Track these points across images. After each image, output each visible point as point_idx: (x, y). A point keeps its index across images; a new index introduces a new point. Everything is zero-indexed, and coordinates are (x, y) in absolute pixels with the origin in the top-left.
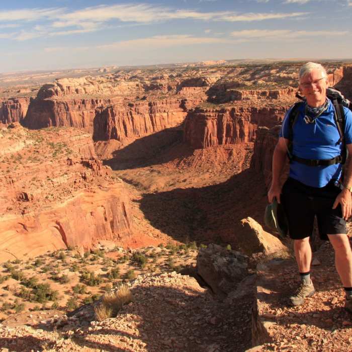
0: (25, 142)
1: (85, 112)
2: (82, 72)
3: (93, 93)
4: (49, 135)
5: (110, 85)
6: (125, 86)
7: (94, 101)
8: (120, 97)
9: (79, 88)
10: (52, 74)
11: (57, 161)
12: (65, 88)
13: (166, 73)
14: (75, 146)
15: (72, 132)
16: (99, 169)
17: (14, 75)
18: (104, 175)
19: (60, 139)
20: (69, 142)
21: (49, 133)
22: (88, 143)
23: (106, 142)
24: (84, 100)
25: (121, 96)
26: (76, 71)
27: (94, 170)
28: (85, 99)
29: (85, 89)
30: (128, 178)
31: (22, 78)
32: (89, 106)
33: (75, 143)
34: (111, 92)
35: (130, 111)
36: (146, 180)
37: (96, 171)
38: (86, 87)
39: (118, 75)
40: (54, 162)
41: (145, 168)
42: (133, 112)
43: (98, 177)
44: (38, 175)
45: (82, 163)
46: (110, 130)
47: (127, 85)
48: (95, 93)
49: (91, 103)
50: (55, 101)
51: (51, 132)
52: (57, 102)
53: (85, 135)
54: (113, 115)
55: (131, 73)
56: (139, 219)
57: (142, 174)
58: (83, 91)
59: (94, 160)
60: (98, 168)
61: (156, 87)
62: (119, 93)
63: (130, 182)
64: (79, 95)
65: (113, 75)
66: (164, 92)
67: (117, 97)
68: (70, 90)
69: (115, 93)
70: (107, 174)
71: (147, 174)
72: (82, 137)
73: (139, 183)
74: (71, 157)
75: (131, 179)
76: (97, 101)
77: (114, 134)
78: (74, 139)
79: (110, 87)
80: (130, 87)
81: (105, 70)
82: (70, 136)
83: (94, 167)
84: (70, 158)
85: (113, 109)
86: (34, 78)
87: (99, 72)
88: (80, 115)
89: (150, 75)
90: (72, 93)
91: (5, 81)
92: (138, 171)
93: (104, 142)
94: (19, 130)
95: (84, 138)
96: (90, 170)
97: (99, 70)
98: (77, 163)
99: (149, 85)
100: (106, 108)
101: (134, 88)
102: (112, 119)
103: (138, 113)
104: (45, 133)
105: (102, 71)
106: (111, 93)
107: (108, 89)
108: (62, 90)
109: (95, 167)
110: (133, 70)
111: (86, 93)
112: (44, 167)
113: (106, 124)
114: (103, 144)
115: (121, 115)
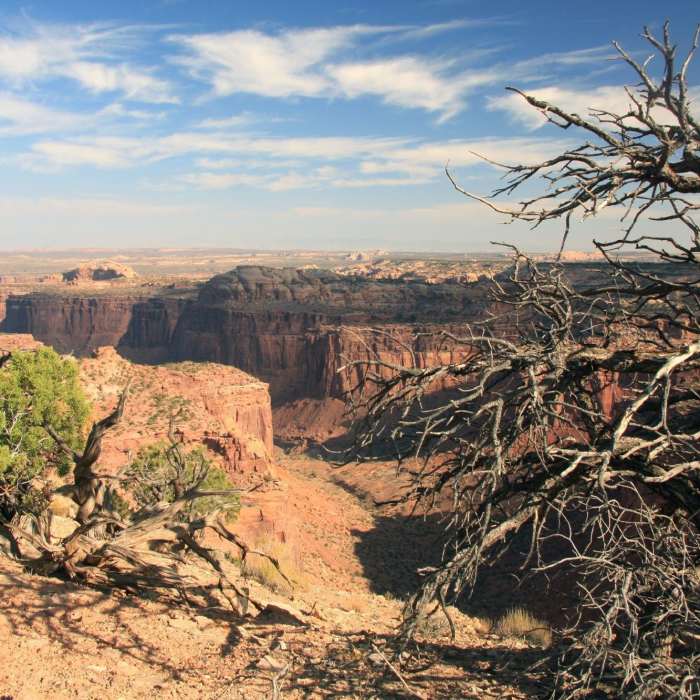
0: (100, 388)
1: (288, 338)
2: (315, 257)
3: (308, 301)
4: (175, 378)
5: (345, 288)
6: (377, 291)
7: (309, 316)
8: (363, 313)
9: (282, 288)
10: (254, 256)
11: (152, 433)
12: (253, 287)
13: (474, 271)
14: (228, 405)
15: (228, 376)
16: (240, 459)
17: (179, 254)
18: (248, 471)
19: (197, 388)
20: (216, 395)
21: (174, 375)
22: (258, 402)
23: (318, 403)
24: (288, 313)
25: (366, 310)
26: (302, 254)
27: (228, 459)
28: (291, 312)
29: (292, 291)
30: (349, 481)
31: (194, 261)
32: (296, 326)
33: (228, 399)
34: (348, 300)
35: (373, 342)
36: (384, 488)
37: (232, 462)
38: (295, 287)
39: (377, 267)
40: (145, 434)
41: (388, 463)
42: (380, 346)
43: (236, 474)
44: (107, 459)
45: (206, 441)
46: (330, 378)
47: (379, 288)
48: (312, 302)
49: (302, 320)
50: (230, 311)
51: (180, 372)
52: (233, 313)
53: (253, 385)
54: (338, 349)
55: (403, 265)
56: (334, 570)
57: (380, 475)
58: (289, 295)
59: (231, 439)
60: (237, 457)
61: (439, 298)
62: (362, 303)
63: (351, 489)
64: (280, 301)
65: (367, 267)
66: (454, 309)
67: (356, 313)
68: (263, 292)
69: (355, 304)
70: (256, 470)
71: (389, 476)
72: (247, 387)
73: (367, 493)
74: (185, 427)
75: (354, 483)
76: (313, 317)
77: (337, 386)
78: (227, 390)
79: (344, 292)
80: (386, 295)
81: (360, 257)
82: (222, 384)
83: (228, 453)
84: (181, 430)
85: (338, 337)
86: (217, 261)
87: (347, 258)
88: (278, 343)
89: (440, 272)
90: (267, 297)
91: (161, 263)
92: (373, 469)
93: (314, 401)
94: (103, 363)
95: (251, 390)
96: (220, 457)
97: (349, 256)
98: (194, 440)
99: (425, 294)
100: (324, 333)
101: (396, 297)
102: (335, 358)
103: (390, 348)
104: (167, 373)
105: (354, 257)
106: (346, 303)
107: (340, 295)
108: (247, 290)
109: (231, 453)
110: (408, 260)
111: (294, 299)
112: (121, 443)
113: (323, 365)
114: (311, 407)
115: (354, 349)
